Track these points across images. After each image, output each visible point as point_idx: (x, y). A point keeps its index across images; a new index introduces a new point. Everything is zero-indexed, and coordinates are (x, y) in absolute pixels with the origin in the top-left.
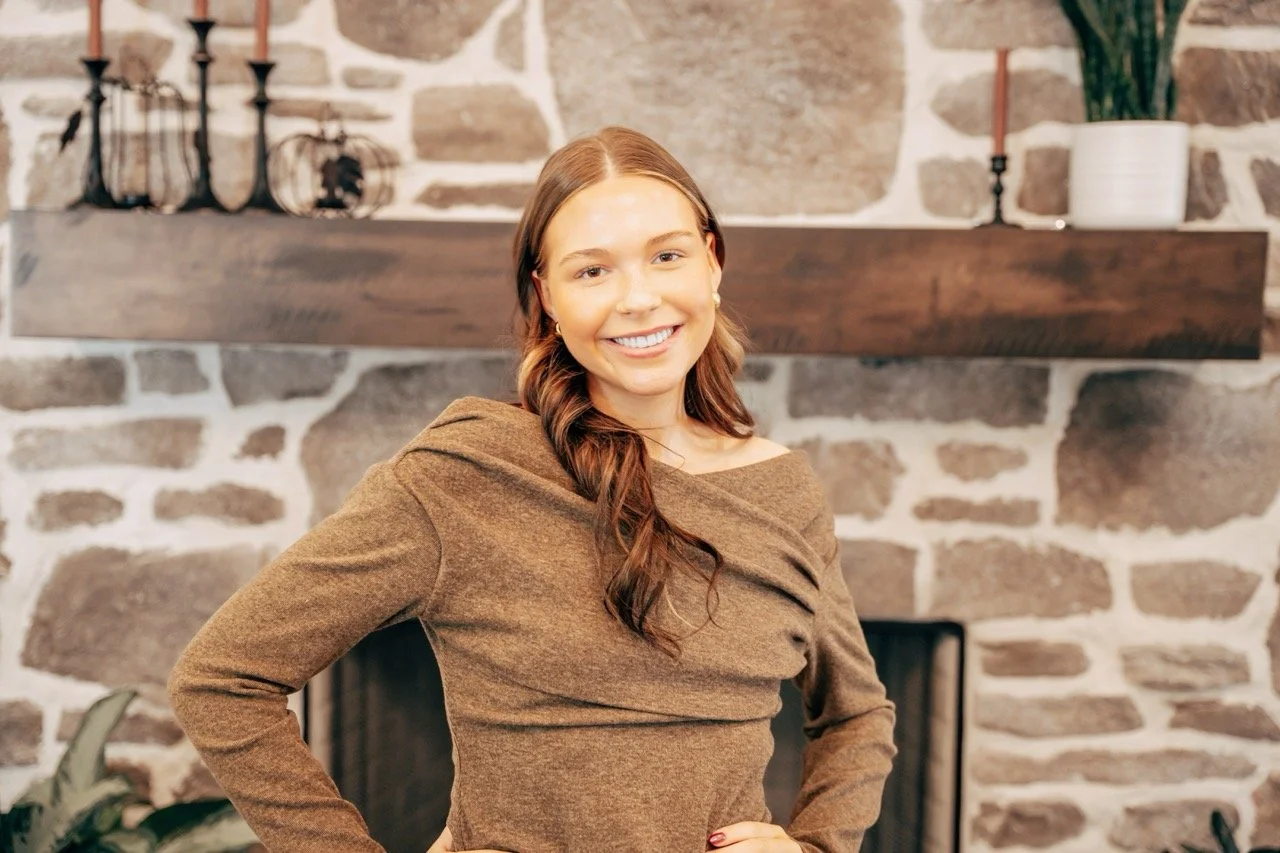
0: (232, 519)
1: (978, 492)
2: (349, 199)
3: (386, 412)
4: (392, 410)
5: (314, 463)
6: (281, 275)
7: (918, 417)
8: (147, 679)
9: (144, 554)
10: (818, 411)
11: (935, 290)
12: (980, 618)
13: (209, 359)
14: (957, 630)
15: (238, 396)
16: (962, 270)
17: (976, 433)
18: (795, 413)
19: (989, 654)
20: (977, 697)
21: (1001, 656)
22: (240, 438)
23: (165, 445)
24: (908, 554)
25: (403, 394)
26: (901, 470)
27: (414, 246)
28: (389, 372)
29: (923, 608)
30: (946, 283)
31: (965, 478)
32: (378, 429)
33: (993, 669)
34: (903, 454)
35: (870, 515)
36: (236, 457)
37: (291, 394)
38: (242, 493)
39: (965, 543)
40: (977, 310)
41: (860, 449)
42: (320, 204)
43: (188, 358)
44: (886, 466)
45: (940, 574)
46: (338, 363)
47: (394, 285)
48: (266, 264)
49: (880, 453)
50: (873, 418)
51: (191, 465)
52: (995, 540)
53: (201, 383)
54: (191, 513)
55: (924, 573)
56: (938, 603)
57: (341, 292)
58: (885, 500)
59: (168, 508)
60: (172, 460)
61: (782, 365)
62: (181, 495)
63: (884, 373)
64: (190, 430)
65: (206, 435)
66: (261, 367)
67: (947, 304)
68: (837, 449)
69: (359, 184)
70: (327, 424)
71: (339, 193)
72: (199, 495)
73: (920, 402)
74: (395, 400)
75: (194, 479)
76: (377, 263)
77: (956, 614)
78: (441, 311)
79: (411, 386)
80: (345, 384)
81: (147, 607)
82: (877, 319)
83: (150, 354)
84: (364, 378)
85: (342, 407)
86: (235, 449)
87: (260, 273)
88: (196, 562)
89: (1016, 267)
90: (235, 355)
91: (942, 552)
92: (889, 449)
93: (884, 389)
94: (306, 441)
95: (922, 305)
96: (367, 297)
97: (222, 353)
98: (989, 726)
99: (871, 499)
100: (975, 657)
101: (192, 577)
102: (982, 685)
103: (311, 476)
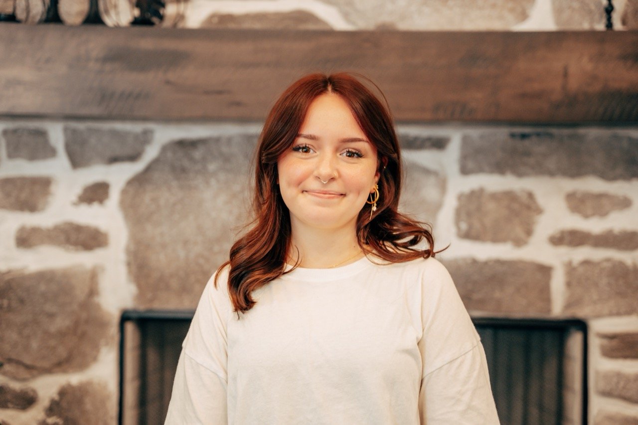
0: (71, 247)
1: (595, 226)
2: (155, 20)
3: (180, 172)
4: (184, 170)
5: (129, 206)
6: (108, 67)
7: (551, 174)
8: (10, 361)
9: (9, 272)
10: (479, 170)
11: (566, 74)
12: (599, 316)
13: (56, 134)
14: (582, 326)
15: (77, 161)
16: (585, 60)
17: (593, 185)
18: (465, 171)
19: (605, 342)
20: (597, 373)
21: (615, 343)
22: (78, 190)
23: (24, 196)
24: (545, 271)
25: (192, 159)
26: (539, 211)
27: (200, 47)
28: (182, 144)
29: (558, 310)
30: (573, 69)
31: (586, 216)
32: (174, 184)
33: (609, 353)
34: (541, 200)
35: (519, 243)
36: (75, 204)
37: (114, 160)
38: (78, 229)
39: (586, 263)
40: (597, 87)
41: (510, 196)
42: (136, 22)
43: (42, 134)
44: (529, 208)
45: (569, 284)
46: (145, 138)
47: (187, 74)
48: (97, 60)
49: (524, 198)
50: (520, 175)
51: (43, 209)
52: (608, 260)
53: (50, 152)
54: (42, 242)
55: (558, 284)
56: (568, 306)
57: (150, 79)
58: (529, 232)
59: (25, 239)
60: (29, 206)
61: (456, 137)
62: (35, 230)
63: (527, 143)
64: (43, 184)
65: (53, 188)
66: (93, 141)
67: (574, 84)
68: (494, 197)
69: (161, 12)
70: (139, 181)
71: (148, 15)
72: (49, 231)
73: (551, 163)
74: (186, 163)
75: (45, 219)
76: (175, 59)
77: (581, 313)
78: (220, 93)
79: (197, 154)
80: (151, 153)
81: (10, 309)
82: (524, 96)
83: (15, 131)
84: (164, 149)
85: (148, 169)
86: (74, 197)
87: (92, 65)
88: (45, 277)
89: (624, 57)
90: (75, 131)
91: (570, 269)
92: (531, 195)
93: (527, 154)
94: (124, 192)
95: (556, 85)
96: (168, 82)
97: (66, 130)
98: (607, 394)
99: (519, 231)
100: (595, 344)
101: (43, 287)
102: (600, 364)
103: (127, 217)
